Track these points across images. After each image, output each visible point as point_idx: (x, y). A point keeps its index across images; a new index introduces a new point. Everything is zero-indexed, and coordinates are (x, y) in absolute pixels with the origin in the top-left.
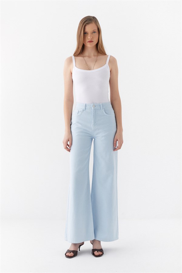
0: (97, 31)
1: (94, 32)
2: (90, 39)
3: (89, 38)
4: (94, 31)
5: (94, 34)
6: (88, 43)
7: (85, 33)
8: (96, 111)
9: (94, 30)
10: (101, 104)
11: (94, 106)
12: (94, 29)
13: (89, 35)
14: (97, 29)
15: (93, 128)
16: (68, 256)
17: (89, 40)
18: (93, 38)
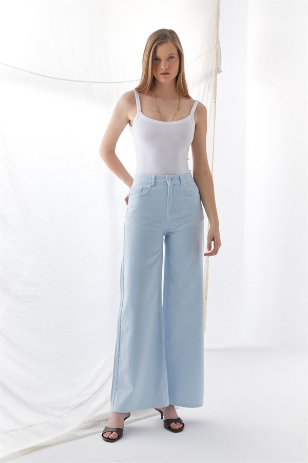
0: (176, 55)
1: (171, 57)
2: (164, 69)
3: (162, 67)
6: (162, 76)
7: (156, 60)
8: (173, 187)
9: (170, 55)
11: (170, 179)
12: (170, 53)
13: (163, 62)
14: (175, 52)
15: (168, 218)
16: (108, 438)
17: (163, 72)
18: (169, 67)
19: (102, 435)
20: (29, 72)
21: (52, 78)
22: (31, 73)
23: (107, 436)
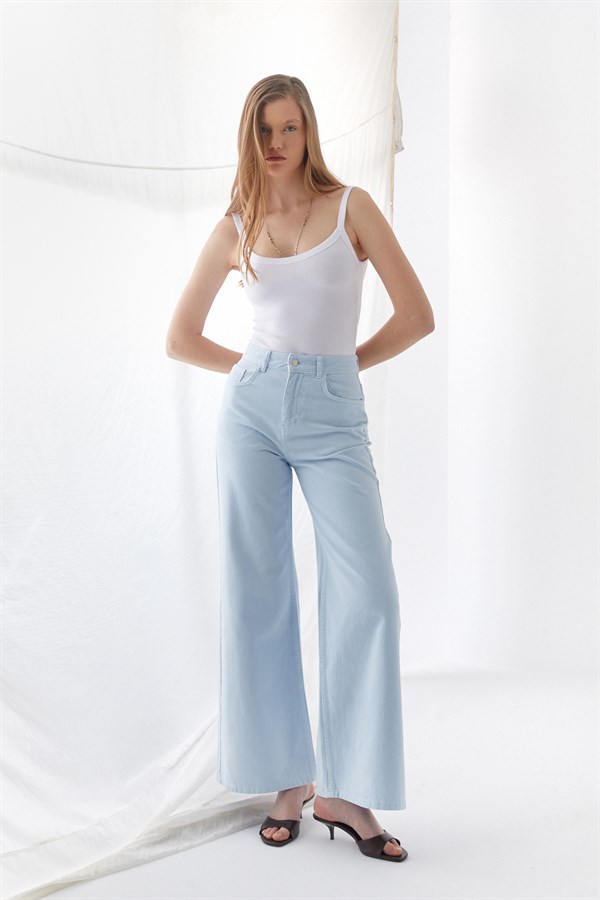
0: (298, 124)
1: (290, 128)
3: (272, 145)
4: (291, 124)
5: (288, 133)
6: (270, 163)
7: (265, 131)
8: (298, 378)
9: (288, 122)
10: (319, 358)
11: (296, 363)
12: (290, 118)
13: (273, 136)
14: (298, 117)
15: (283, 434)
18: (284, 146)
19: (261, 833)
20: (22, 147)
21: (66, 159)
22: (25, 148)
23: (268, 836)
